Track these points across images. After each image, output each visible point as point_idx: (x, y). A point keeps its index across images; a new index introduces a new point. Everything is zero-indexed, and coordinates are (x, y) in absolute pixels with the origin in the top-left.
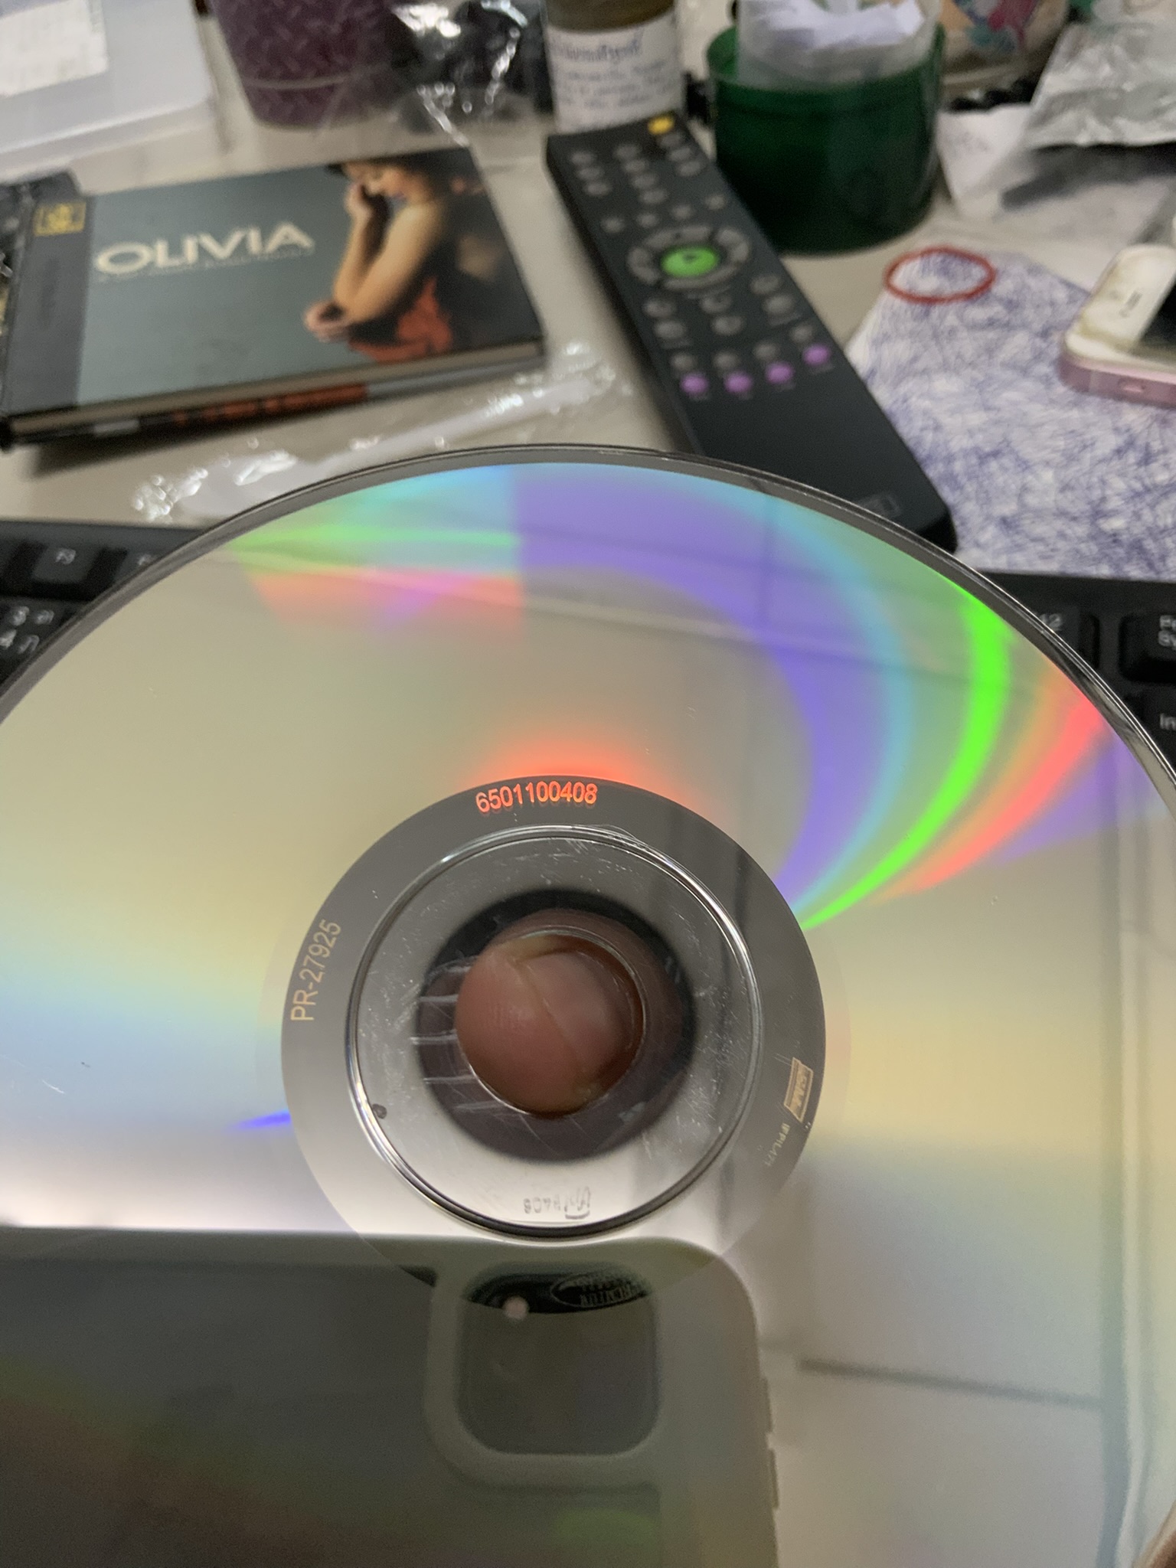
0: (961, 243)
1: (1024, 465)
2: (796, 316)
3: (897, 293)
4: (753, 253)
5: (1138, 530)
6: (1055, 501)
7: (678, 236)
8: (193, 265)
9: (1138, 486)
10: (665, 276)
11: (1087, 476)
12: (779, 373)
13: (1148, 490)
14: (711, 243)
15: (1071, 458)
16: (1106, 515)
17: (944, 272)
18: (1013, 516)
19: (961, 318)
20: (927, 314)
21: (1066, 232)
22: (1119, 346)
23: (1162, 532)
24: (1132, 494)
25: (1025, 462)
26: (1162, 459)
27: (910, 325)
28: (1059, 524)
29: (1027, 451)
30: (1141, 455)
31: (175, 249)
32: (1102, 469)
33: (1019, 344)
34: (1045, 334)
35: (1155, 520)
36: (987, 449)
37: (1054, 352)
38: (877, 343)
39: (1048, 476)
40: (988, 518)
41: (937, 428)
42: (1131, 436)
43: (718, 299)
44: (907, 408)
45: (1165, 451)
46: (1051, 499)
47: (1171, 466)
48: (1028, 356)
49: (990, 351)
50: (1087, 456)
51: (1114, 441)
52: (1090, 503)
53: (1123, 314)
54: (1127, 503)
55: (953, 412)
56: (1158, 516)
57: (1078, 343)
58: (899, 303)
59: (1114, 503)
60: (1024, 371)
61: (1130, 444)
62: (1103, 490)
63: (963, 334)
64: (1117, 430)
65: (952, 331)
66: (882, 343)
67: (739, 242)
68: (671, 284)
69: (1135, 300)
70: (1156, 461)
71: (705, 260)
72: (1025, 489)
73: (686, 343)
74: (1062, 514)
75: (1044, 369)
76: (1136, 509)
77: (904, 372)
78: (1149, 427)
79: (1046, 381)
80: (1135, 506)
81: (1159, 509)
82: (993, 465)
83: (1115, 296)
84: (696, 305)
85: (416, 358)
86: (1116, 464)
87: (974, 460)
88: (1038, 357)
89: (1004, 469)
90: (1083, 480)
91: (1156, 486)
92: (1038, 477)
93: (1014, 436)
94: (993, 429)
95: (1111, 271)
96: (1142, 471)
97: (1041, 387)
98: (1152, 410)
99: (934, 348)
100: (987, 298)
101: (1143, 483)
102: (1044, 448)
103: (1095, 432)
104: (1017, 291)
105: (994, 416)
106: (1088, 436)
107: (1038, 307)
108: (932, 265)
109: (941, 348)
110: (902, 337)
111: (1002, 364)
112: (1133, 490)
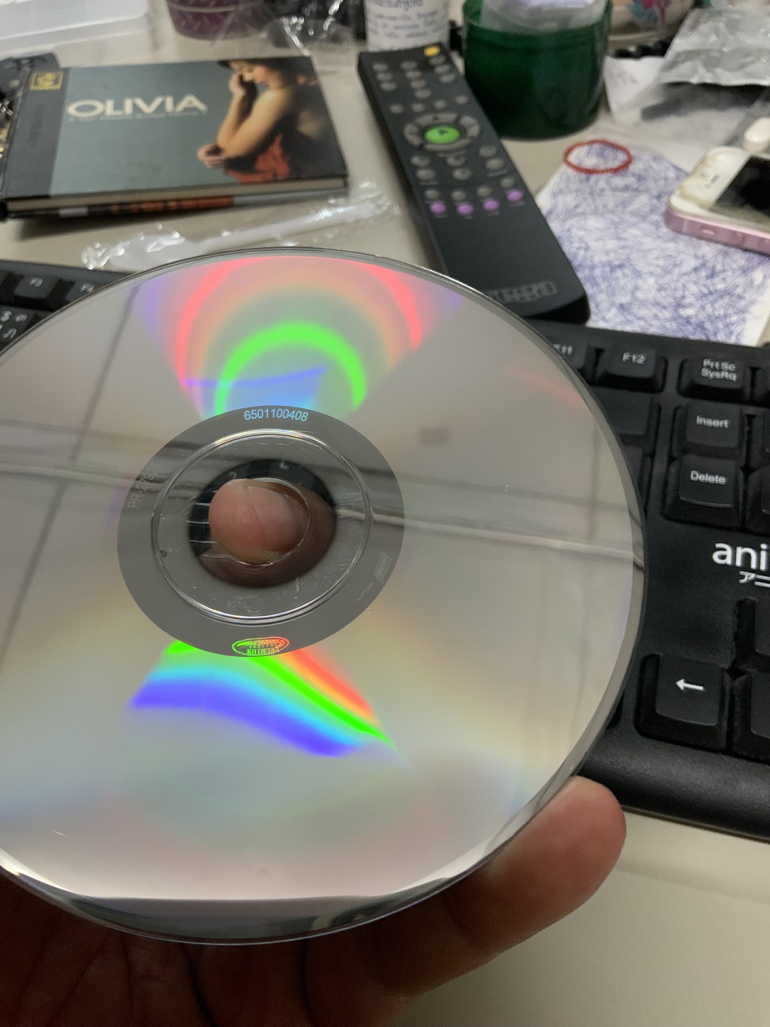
0: (612, 138)
1: (638, 274)
2: (505, 172)
3: (570, 165)
4: (481, 132)
5: (702, 316)
6: (654, 296)
7: (436, 118)
8: (129, 115)
9: (705, 290)
10: (426, 142)
11: (675, 283)
12: (490, 205)
13: (711, 293)
14: (456, 124)
15: (666, 271)
16: (684, 307)
17: (601, 155)
18: (628, 303)
19: (608, 182)
20: (588, 179)
21: (679, 138)
22: (702, 206)
23: (717, 318)
24: (702, 295)
25: (639, 272)
26: (722, 276)
27: (577, 185)
28: (655, 310)
29: (640, 266)
30: (709, 272)
31: (119, 106)
32: (684, 279)
33: (642, 201)
34: (659, 197)
35: (713, 311)
36: (616, 263)
37: (663, 209)
38: (555, 195)
39: (651, 281)
40: (613, 304)
41: (587, 249)
42: (704, 260)
43: (458, 158)
44: (569, 235)
45: (724, 271)
46: (651, 295)
47: (727, 280)
48: (648, 209)
49: (624, 204)
50: (676, 271)
51: (693, 263)
52: (675, 299)
53: (707, 187)
54: (697, 300)
55: (597, 240)
56: (715, 309)
57: (677, 202)
58: (571, 172)
59: (689, 300)
60: (644, 218)
61: (703, 265)
62: (684, 291)
63: (608, 193)
64: (696, 257)
65: (602, 191)
66: (558, 194)
67: (473, 124)
68: (429, 147)
69: (715, 179)
70: (718, 276)
71: (451, 134)
72: (636, 288)
73: (435, 183)
74: (657, 304)
75: (656, 217)
76: (703, 304)
77: (570, 213)
78: (716, 256)
79: (657, 225)
80: (702, 302)
81: (716, 305)
82: (619, 273)
83: (703, 175)
84: (444, 160)
85: (266, 182)
86: (693, 277)
87: (608, 269)
88: (653, 210)
89: (625, 276)
90: (672, 285)
91: (716, 291)
92: (645, 282)
93: (633, 256)
94: (621, 251)
95: (703, 161)
96: (709, 282)
97: (653, 228)
98: (719, 247)
99: (590, 200)
100: (626, 173)
101: (708, 289)
102: (651, 264)
103: (682, 257)
104: (645, 170)
105: (622, 243)
106: (678, 259)
107: (656, 180)
108: (594, 150)
109: (594, 200)
110: (571, 192)
111: (631, 213)
112: (702, 293)
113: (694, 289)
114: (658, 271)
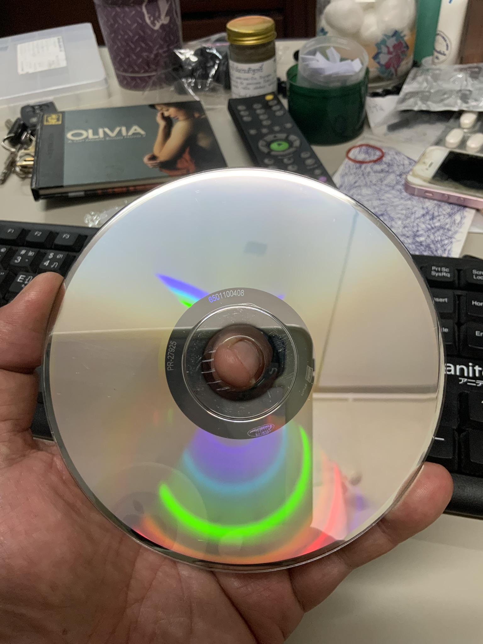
0: (372, 143)
1: (392, 219)
2: (316, 166)
3: (350, 159)
4: (301, 143)
5: (429, 241)
6: (402, 231)
7: (275, 137)
9: (429, 227)
10: (271, 150)
11: (412, 223)
13: (433, 228)
14: (287, 140)
16: (418, 236)
17: (367, 153)
19: (372, 168)
20: (360, 167)
21: (409, 141)
22: (425, 181)
23: (437, 242)
24: (428, 229)
26: (438, 218)
27: (355, 170)
29: (393, 214)
30: (431, 216)
31: (96, 133)
32: (417, 221)
33: (391, 178)
34: (400, 175)
35: (435, 238)
36: (380, 213)
37: (403, 182)
38: (343, 176)
39: (400, 222)
42: (428, 210)
43: (289, 159)
45: (439, 216)
47: (441, 221)
48: (395, 182)
49: (381, 180)
50: (413, 217)
51: (422, 212)
52: (413, 232)
53: (427, 169)
54: (425, 232)
55: (368, 200)
56: (436, 237)
57: (411, 178)
58: (351, 163)
59: (421, 232)
60: (393, 188)
61: (427, 213)
62: (418, 228)
63: (372, 174)
64: (423, 208)
65: (369, 173)
66: (345, 176)
67: (296, 140)
68: (273, 153)
69: (431, 165)
70: (436, 219)
71: (284, 146)
75: (399, 187)
77: (352, 186)
78: (434, 207)
79: (400, 191)
80: (428, 233)
81: (436, 235)
83: (424, 163)
84: (282, 160)
85: (183, 175)
86: (422, 219)
88: (398, 183)
90: (411, 225)
91: (435, 227)
92: (396, 223)
93: (388, 209)
94: (382, 206)
95: (424, 155)
96: (431, 222)
97: (398, 193)
98: (436, 202)
99: (362, 178)
100: (381, 162)
101: (431, 226)
102: (399, 213)
103: (416, 208)
104: (391, 160)
105: (382, 202)
106: (413, 210)
107: (398, 166)
108: (363, 150)
109: (365, 178)
110: (351, 174)
111: (386, 185)
112: (428, 228)
113: (423, 226)
114: (403, 217)
